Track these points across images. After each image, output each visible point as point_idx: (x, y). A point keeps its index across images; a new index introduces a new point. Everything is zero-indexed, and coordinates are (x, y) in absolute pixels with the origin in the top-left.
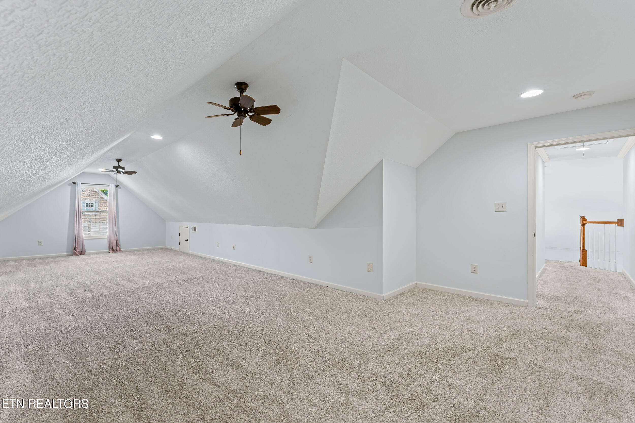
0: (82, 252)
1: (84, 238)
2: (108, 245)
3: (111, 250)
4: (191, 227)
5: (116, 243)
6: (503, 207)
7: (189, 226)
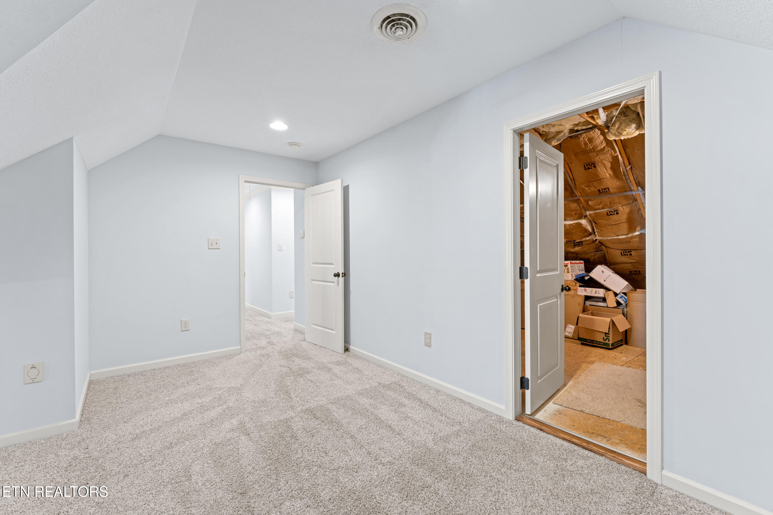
6: (216, 243)
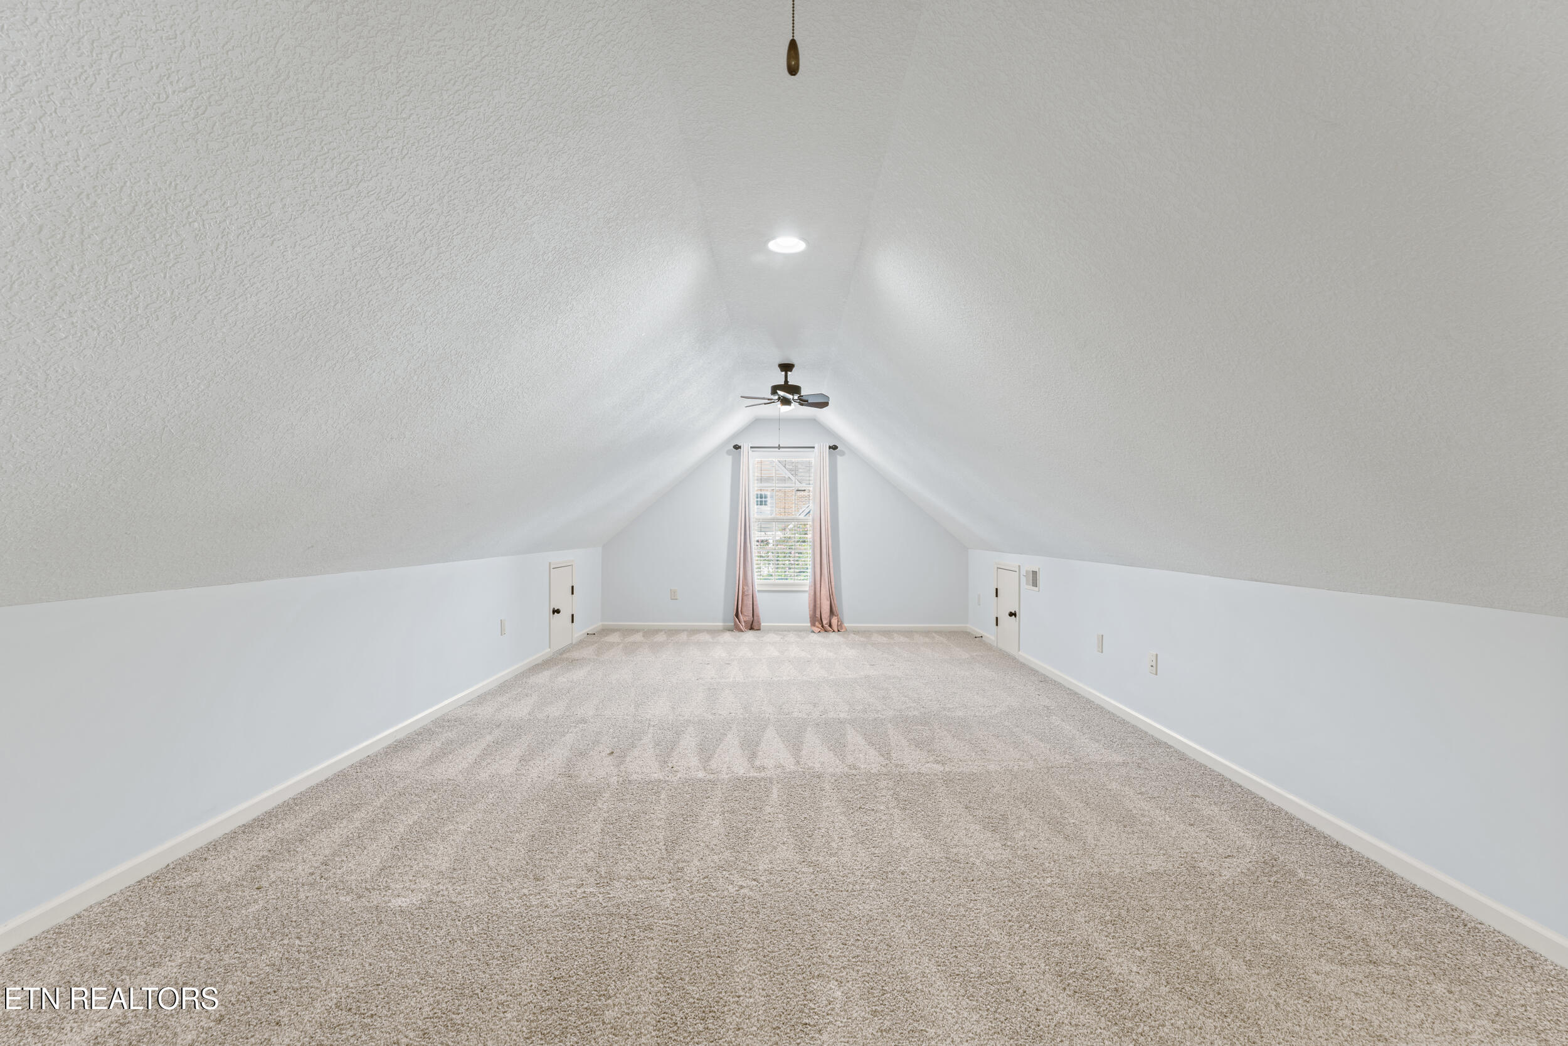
0: (754, 624)
1: (757, 588)
2: (810, 611)
3: (817, 624)
4: (1023, 572)
5: (829, 607)
7: (1019, 566)
